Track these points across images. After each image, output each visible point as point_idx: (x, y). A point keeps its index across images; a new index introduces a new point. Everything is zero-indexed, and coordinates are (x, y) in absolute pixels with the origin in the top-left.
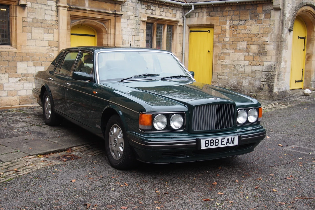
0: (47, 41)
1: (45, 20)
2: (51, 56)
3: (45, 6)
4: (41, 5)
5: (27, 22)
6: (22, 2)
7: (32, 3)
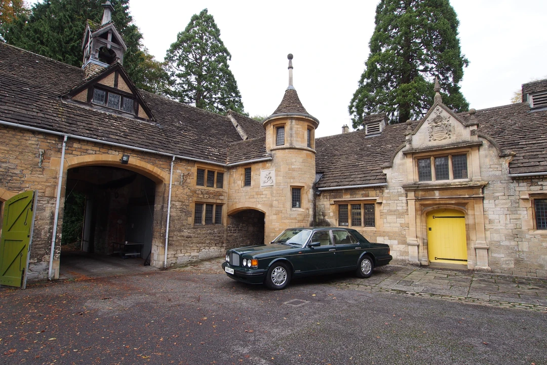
0: (400, 224)
1: (397, 210)
3: (397, 201)
4: (393, 201)
5: (383, 212)
6: (378, 201)
7: (386, 200)
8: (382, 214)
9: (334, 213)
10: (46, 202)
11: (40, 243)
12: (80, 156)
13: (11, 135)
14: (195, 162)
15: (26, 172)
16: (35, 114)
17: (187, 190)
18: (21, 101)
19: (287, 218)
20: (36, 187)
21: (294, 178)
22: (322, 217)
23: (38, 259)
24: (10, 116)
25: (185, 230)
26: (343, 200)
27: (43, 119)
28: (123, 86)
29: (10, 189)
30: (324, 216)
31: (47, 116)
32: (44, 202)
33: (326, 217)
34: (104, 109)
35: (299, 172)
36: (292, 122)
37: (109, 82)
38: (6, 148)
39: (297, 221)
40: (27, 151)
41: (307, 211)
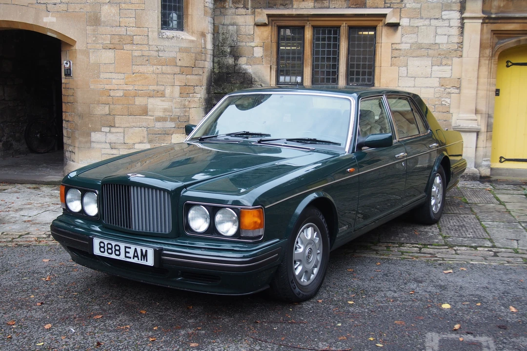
0: (438, 79)
1: (436, 44)
2: (443, 103)
3: (436, 21)
4: (428, 20)
5: (400, 50)
6: (390, 20)
7: (410, 18)
8: (396, 53)
9: (265, 50)
19: (148, 60)
22: (231, 61)
26: (294, 12)
30: (236, 57)
33: (242, 61)
39: (177, 70)
41: (203, 41)
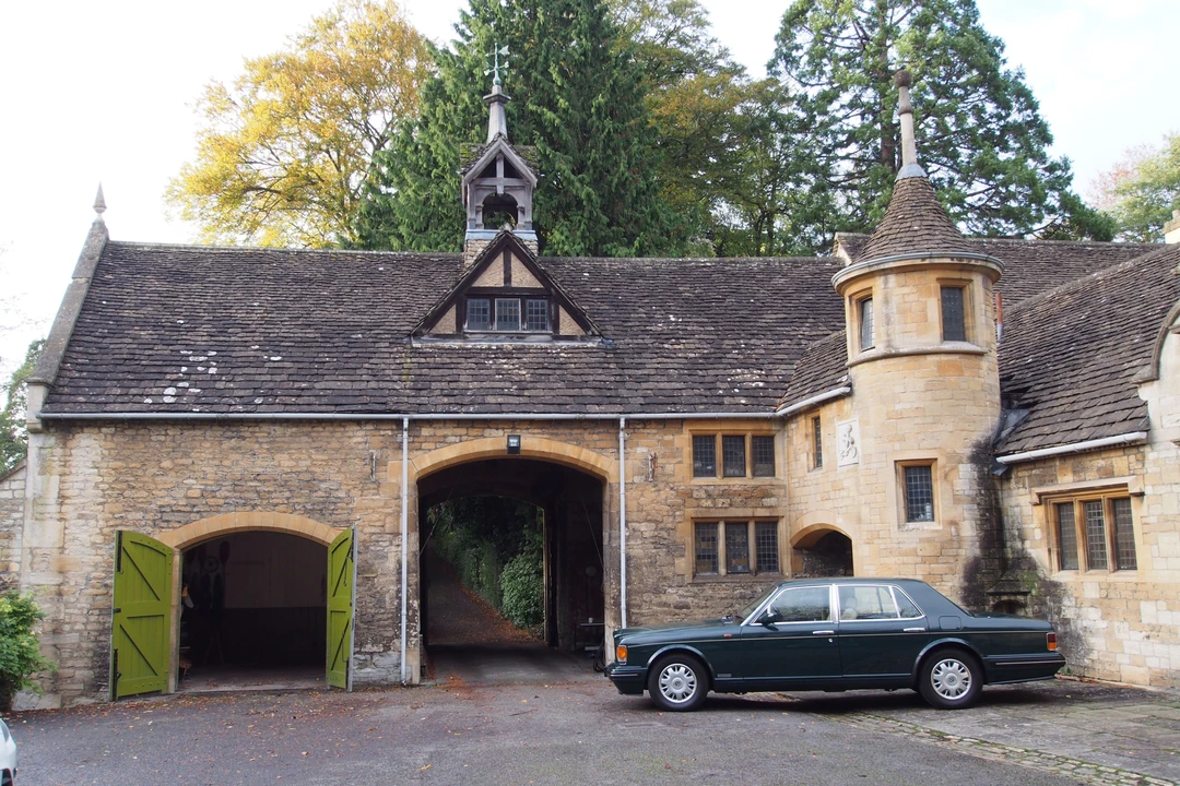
4: (1169, 486)
5: (1148, 524)
6: (1136, 488)
7: (1153, 486)
8: (1147, 528)
9: (1042, 531)
10: (388, 543)
11: (385, 616)
12: (433, 452)
13: (327, 434)
14: (682, 421)
15: (355, 493)
16: (363, 385)
17: (666, 493)
18: (347, 366)
20: (370, 516)
21: (902, 439)
22: (1018, 545)
23: (384, 646)
24: (325, 400)
25: (670, 590)
26: (1059, 488)
27: (376, 393)
28: (523, 278)
29: (335, 524)
30: (1023, 541)
31: (382, 385)
32: (384, 544)
33: (1027, 544)
34: (488, 338)
35: (918, 420)
36: (886, 283)
37: (492, 278)
38: (324, 458)
39: (919, 560)
40: (351, 456)
41: (953, 529)
